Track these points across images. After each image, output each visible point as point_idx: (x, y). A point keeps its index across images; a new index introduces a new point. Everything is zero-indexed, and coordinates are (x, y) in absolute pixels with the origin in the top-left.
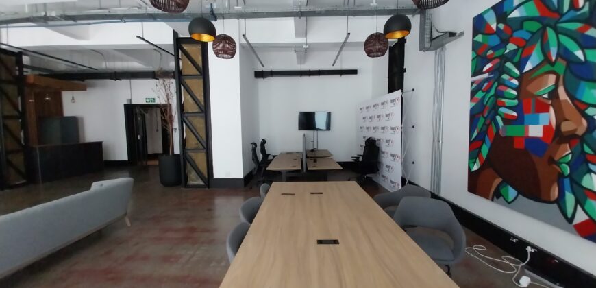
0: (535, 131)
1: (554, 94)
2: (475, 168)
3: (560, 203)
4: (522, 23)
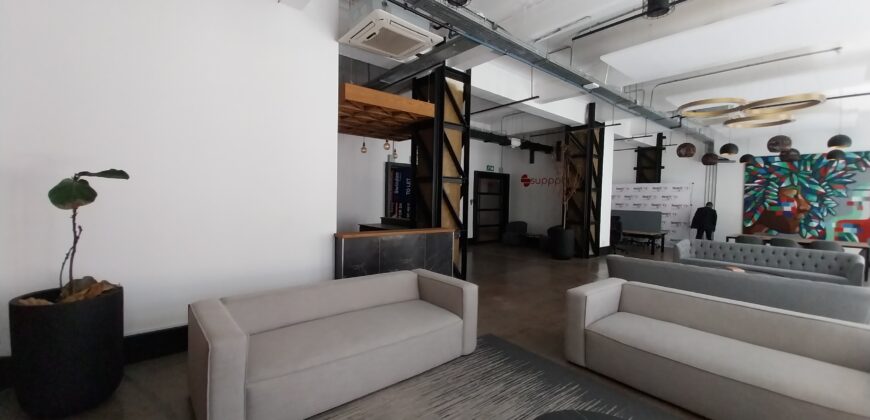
0: (787, 209)
1: (796, 197)
2: (749, 225)
3: (800, 233)
4: (780, 168)
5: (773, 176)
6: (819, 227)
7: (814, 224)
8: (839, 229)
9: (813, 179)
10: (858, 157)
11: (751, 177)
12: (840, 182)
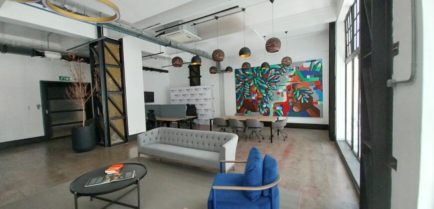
4: (249, 75)
5: (247, 80)
6: (266, 107)
7: (265, 106)
8: (275, 108)
9: (262, 81)
10: (280, 67)
11: (237, 82)
12: (274, 81)
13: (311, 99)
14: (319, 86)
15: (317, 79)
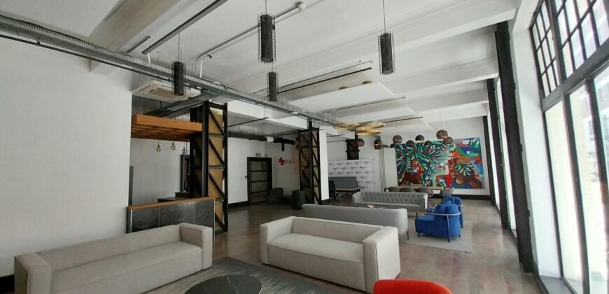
0: (415, 171)
1: (418, 164)
2: (401, 181)
3: (422, 183)
4: (409, 150)
5: (407, 154)
6: (429, 180)
7: (427, 178)
8: (437, 180)
9: (424, 155)
10: (440, 144)
11: (398, 155)
12: (434, 156)
13: (472, 172)
14: (479, 161)
15: (477, 155)
